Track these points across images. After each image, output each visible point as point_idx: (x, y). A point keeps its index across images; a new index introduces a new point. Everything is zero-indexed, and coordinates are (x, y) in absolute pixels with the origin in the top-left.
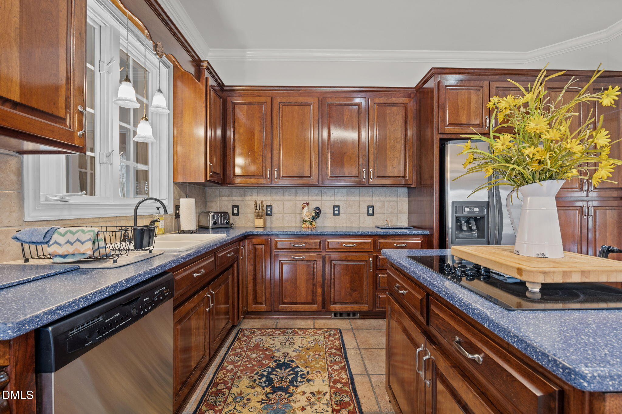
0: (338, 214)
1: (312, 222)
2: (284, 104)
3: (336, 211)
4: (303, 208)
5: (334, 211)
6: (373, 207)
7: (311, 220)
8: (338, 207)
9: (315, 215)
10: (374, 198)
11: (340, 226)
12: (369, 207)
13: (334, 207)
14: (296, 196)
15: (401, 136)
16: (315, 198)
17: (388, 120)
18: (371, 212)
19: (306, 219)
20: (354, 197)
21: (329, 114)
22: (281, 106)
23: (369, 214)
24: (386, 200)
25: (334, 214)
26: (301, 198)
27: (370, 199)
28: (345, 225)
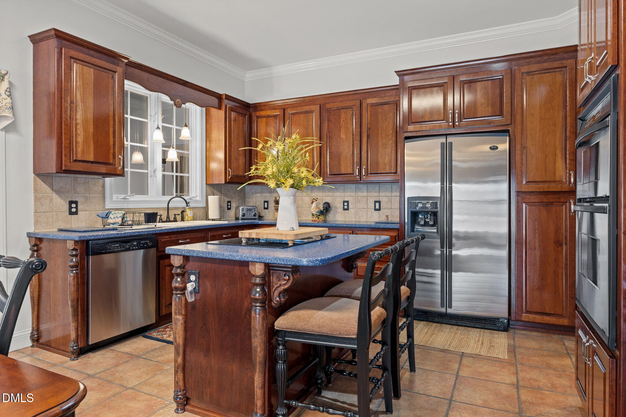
0: (348, 209)
1: (319, 215)
2: (293, 114)
3: (346, 206)
4: (312, 203)
5: (344, 205)
6: (379, 202)
7: (318, 214)
8: (348, 202)
9: (324, 210)
10: (381, 194)
11: (349, 220)
12: (375, 202)
13: (344, 202)
14: (312, 192)
15: (393, 133)
16: (327, 194)
17: (380, 118)
18: (377, 207)
19: (314, 213)
20: (362, 192)
21: (328, 119)
22: (290, 115)
23: (376, 210)
24: (393, 195)
25: (344, 209)
26: (316, 194)
27: (377, 194)
28: (354, 220)
